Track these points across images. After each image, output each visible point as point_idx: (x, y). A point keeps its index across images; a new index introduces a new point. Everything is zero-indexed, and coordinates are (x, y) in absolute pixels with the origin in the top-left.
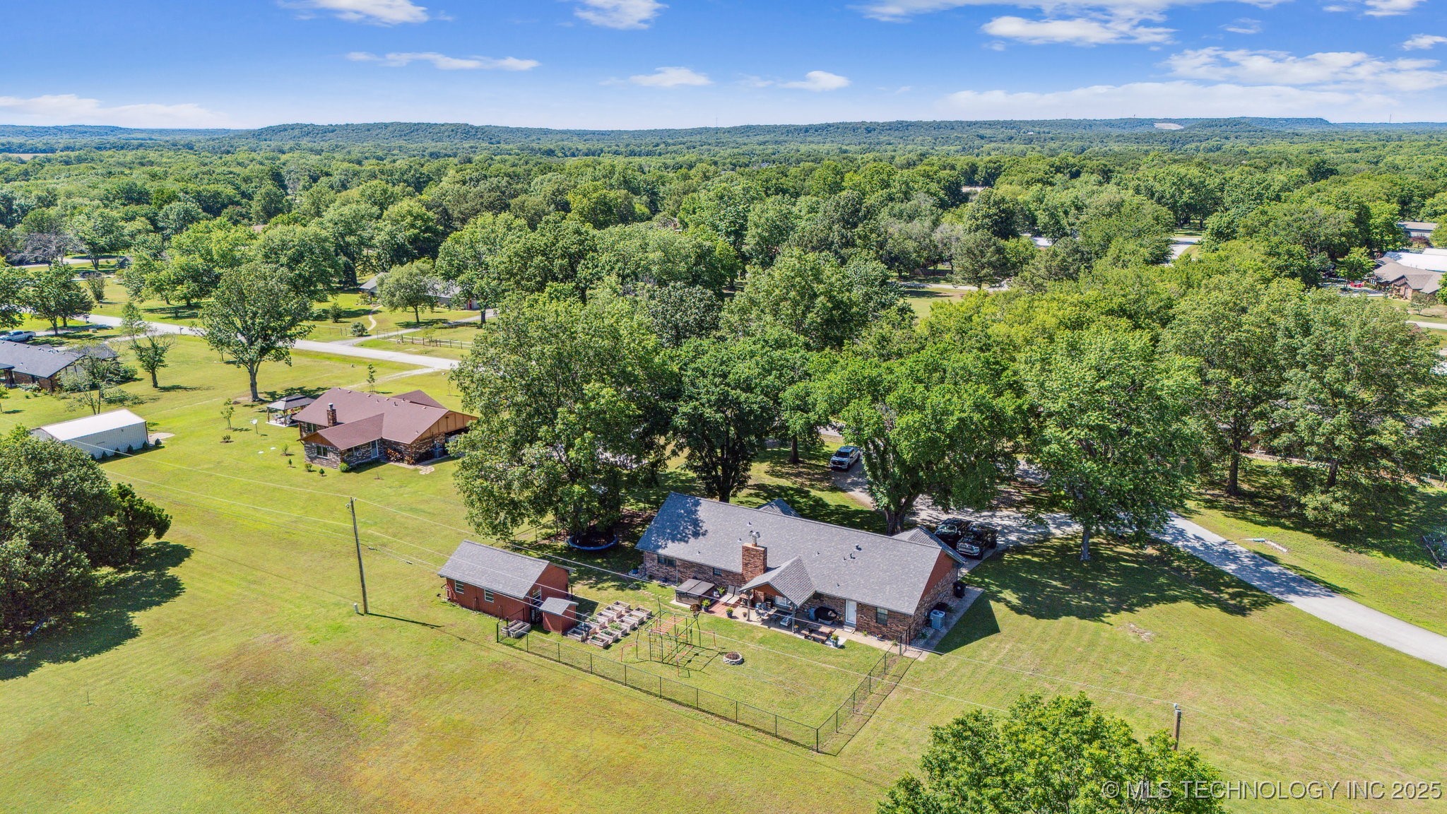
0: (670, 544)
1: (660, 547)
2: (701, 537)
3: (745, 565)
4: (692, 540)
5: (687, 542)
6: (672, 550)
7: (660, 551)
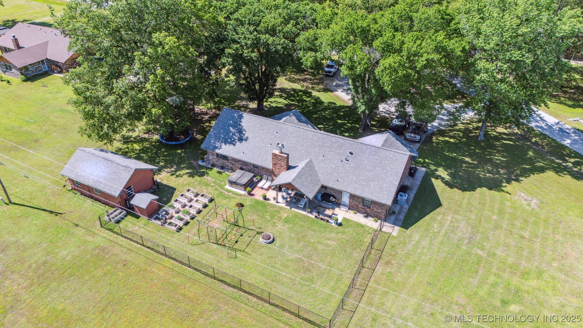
0: (223, 145)
1: (217, 148)
2: (244, 142)
3: (274, 164)
4: (238, 143)
5: (234, 145)
6: (226, 150)
7: (217, 151)
